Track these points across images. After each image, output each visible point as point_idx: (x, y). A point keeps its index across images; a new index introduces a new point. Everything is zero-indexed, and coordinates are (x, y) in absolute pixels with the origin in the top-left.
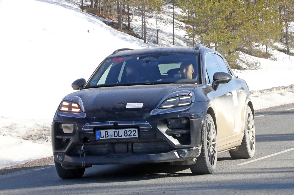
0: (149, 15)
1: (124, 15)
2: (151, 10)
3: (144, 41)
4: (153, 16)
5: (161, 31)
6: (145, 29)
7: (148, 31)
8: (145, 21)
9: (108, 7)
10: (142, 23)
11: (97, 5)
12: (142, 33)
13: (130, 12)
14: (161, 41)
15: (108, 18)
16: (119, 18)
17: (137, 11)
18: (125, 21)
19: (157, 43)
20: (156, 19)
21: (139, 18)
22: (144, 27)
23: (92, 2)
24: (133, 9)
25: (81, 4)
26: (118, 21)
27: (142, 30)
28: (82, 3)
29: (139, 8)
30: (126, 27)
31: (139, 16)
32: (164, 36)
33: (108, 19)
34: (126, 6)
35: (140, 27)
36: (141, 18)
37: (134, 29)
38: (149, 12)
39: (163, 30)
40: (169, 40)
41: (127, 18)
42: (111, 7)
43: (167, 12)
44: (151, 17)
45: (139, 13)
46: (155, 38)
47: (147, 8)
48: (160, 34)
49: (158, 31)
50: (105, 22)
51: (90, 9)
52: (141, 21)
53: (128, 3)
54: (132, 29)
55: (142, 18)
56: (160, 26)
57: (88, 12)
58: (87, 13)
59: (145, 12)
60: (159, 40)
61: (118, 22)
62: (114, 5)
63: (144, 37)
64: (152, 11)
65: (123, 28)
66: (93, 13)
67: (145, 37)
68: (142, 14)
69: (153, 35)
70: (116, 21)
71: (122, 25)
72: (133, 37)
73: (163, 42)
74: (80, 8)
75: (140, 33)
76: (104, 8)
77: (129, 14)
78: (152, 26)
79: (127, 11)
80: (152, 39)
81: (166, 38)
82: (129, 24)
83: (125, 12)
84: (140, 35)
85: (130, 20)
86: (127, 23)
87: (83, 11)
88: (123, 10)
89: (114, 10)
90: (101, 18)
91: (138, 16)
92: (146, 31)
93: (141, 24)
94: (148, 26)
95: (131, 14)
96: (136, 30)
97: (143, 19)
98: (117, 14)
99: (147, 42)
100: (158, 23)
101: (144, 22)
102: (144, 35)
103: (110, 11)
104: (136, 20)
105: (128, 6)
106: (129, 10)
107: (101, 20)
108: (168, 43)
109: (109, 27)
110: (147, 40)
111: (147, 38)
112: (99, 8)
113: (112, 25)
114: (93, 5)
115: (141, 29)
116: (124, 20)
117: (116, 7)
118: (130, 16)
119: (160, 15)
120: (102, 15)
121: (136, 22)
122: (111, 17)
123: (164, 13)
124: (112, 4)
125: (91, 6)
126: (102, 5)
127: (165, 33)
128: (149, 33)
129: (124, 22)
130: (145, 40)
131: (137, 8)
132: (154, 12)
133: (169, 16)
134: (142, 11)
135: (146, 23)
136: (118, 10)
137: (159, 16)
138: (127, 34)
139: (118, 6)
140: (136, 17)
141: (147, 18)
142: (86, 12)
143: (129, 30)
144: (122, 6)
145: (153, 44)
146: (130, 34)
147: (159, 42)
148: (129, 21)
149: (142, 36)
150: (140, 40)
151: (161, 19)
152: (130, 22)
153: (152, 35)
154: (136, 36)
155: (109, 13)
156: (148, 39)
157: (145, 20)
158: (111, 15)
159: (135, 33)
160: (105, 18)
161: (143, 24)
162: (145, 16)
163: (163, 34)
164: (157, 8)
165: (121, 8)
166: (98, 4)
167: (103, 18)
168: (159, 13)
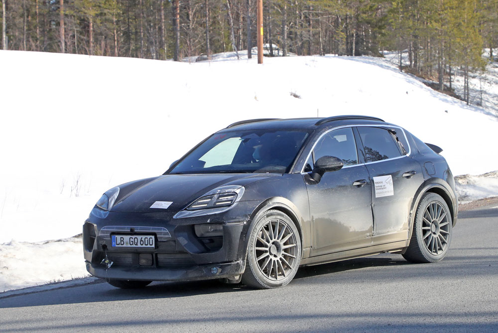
0: (472, 75)
1: (445, 75)
2: (474, 70)
3: (466, 103)
4: (476, 76)
5: (485, 93)
6: (468, 90)
7: (472, 92)
8: (468, 82)
9: (428, 67)
10: (465, 83)
11: (416, 65)
12: (465, 94)
13: (452, 72)
14: (485, 103)
15: (429, 78)
16: (440, 79)
17: (460, 71)
18: (447, 82)
19: (481, 105)
20: (480, 79)
21: (462, 79)
22: (466, 88)
23: (411, 62)
24: (455, 69)
25: (399, 64)
26: (439, 81)
27: (465, 91)
28: (401, 63)
29: (461, 67)
30: (448, 88)
31: (462, 76)
32: (488, 98)
33: (427, 79)
34: (447, 65)
35: (462, 88)
36: (463, 78)
37: (456, 91)
38: (472, 72)
39: (487, 91)
40: (494, 102)
41: (448, 79)
42: (431, 66)
43: (492, 72)
44: (474, 77)
45: (461, 73)
46: (478, 100)
47: (470, 68)
48: (484, 96)
49: (481, 92)
50: (425, 83)
51: (409, 69)
52: (464, 82)
53: (450, 63)
54: (454, 90)
55: (465, 78)
56: (484, 87)
57: (407, 72)
58: (406, 74)
59: (468, 71)
60: (483, 101)
61: (438, 83)
62: (435, 64)
63: (466, 98)
64: (476, 70)
65: (444, 90)
66: (412, 74)
67: (468, 98)
68: (465, 74)
69: (477, 96)
70: (436, 82)
71: (443, 85)
72: (455, 98)
73: (487, 104)
74: (398, 68)
75: (462, 94)
76: (424, 69)
77: (450, 74)
78: (475, 87)
79: (448, 71)
80: (475, 100)
81: (491, 100)
82: (450, 85)
83: (447, 73)
84: (462, 96)
85: (452, 80)
86: (448, 84)
87: (401, 71)
88: (444, 70)
89: (435, 70)
90: (420, 79)
91: (460, 76)
92: (469, 93)
93: (464, 85)
94: (471, 87)
95: (453, 74)
96: (458, 91)
97: (466, 80)
98: (438, 75)
99: (469, 104)
100: (482, 83)
101: (466, 83)
102: (466, 96)
103: (431, 71)
104: (458, 81)
105: (450, 66)
106: (450, 70)
107: (420, 81)
108: (493, 105)
109: (430, 88)
110: (469, 101)
111: (470, 99)
112: (419, 68)
113: (432, 86)
114: (413, 65)
115: (463, 90)
116: (445, 80)
117: (437, 66)
118: (452, 77)
119: (485, 74)
120: (422, 75)
121: (458, 82)
122: (431, 78)
123: (489, 72)
124: (432, 63)
125: (410, 66)
126: (422, 65)
127: (489, 94)
128: (472, 94)
129: (445, 83)
130: (467, 101)
131: (459, 68)
132: (478, 72)
133: (494, 75)
134: (465, 71)
135: (469, 84)
136: (439, 70)
137: (483, 76)
138: (448, 96)
139: (439, 66)
140: (458, 78)
141: (471, 78)
142: (405, 72)
143: (450, 91)
144: (443, 66)
145: (476, 106)
146: (451, 95)
147: (483, 104)
148: (450, 82)
149: (465, 97)
150: (463, 102)
151: (486, 79)
152: (452, 83)
153: (475, 97)
154: (458, 97)
155: (429, 73)
156: (471, 101)
157: (468, 79)
158: (431, 75)
159: (457, 94)
160: (424, 79)
161: (466, 85)
162: (468, 76)
163: (487, 96)
164: (481, 68)
165: (442, 68)
166: (418, 64)
167: (423, 79)
168: (483, 73)
